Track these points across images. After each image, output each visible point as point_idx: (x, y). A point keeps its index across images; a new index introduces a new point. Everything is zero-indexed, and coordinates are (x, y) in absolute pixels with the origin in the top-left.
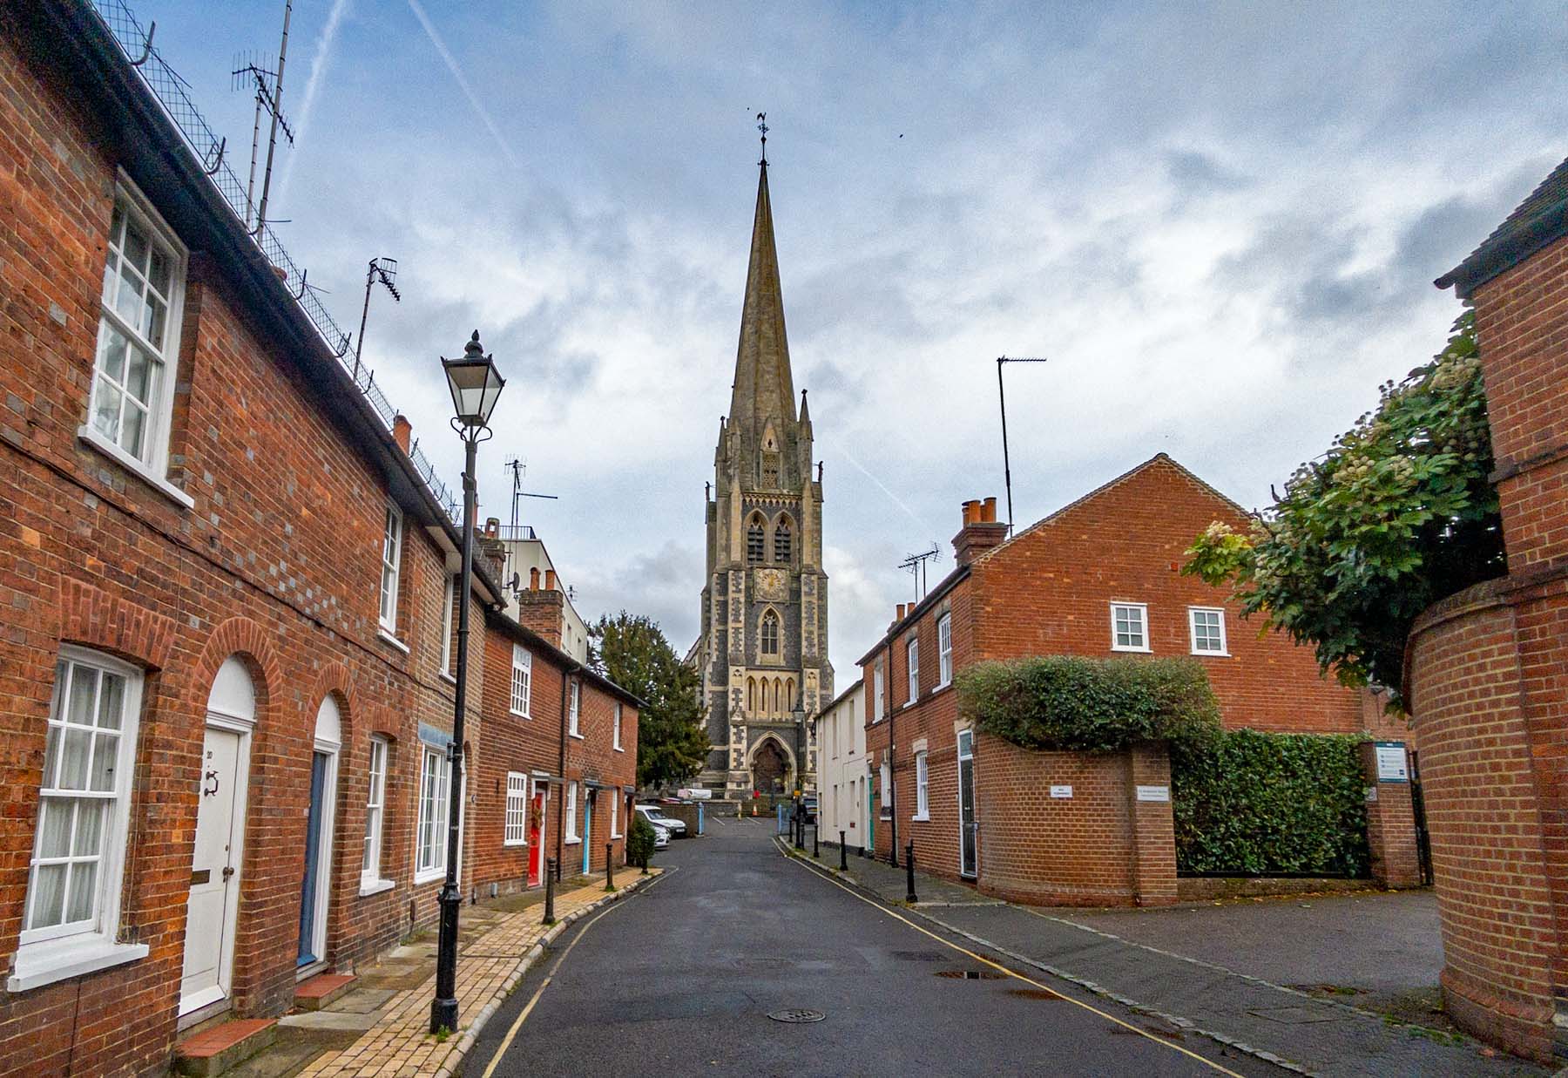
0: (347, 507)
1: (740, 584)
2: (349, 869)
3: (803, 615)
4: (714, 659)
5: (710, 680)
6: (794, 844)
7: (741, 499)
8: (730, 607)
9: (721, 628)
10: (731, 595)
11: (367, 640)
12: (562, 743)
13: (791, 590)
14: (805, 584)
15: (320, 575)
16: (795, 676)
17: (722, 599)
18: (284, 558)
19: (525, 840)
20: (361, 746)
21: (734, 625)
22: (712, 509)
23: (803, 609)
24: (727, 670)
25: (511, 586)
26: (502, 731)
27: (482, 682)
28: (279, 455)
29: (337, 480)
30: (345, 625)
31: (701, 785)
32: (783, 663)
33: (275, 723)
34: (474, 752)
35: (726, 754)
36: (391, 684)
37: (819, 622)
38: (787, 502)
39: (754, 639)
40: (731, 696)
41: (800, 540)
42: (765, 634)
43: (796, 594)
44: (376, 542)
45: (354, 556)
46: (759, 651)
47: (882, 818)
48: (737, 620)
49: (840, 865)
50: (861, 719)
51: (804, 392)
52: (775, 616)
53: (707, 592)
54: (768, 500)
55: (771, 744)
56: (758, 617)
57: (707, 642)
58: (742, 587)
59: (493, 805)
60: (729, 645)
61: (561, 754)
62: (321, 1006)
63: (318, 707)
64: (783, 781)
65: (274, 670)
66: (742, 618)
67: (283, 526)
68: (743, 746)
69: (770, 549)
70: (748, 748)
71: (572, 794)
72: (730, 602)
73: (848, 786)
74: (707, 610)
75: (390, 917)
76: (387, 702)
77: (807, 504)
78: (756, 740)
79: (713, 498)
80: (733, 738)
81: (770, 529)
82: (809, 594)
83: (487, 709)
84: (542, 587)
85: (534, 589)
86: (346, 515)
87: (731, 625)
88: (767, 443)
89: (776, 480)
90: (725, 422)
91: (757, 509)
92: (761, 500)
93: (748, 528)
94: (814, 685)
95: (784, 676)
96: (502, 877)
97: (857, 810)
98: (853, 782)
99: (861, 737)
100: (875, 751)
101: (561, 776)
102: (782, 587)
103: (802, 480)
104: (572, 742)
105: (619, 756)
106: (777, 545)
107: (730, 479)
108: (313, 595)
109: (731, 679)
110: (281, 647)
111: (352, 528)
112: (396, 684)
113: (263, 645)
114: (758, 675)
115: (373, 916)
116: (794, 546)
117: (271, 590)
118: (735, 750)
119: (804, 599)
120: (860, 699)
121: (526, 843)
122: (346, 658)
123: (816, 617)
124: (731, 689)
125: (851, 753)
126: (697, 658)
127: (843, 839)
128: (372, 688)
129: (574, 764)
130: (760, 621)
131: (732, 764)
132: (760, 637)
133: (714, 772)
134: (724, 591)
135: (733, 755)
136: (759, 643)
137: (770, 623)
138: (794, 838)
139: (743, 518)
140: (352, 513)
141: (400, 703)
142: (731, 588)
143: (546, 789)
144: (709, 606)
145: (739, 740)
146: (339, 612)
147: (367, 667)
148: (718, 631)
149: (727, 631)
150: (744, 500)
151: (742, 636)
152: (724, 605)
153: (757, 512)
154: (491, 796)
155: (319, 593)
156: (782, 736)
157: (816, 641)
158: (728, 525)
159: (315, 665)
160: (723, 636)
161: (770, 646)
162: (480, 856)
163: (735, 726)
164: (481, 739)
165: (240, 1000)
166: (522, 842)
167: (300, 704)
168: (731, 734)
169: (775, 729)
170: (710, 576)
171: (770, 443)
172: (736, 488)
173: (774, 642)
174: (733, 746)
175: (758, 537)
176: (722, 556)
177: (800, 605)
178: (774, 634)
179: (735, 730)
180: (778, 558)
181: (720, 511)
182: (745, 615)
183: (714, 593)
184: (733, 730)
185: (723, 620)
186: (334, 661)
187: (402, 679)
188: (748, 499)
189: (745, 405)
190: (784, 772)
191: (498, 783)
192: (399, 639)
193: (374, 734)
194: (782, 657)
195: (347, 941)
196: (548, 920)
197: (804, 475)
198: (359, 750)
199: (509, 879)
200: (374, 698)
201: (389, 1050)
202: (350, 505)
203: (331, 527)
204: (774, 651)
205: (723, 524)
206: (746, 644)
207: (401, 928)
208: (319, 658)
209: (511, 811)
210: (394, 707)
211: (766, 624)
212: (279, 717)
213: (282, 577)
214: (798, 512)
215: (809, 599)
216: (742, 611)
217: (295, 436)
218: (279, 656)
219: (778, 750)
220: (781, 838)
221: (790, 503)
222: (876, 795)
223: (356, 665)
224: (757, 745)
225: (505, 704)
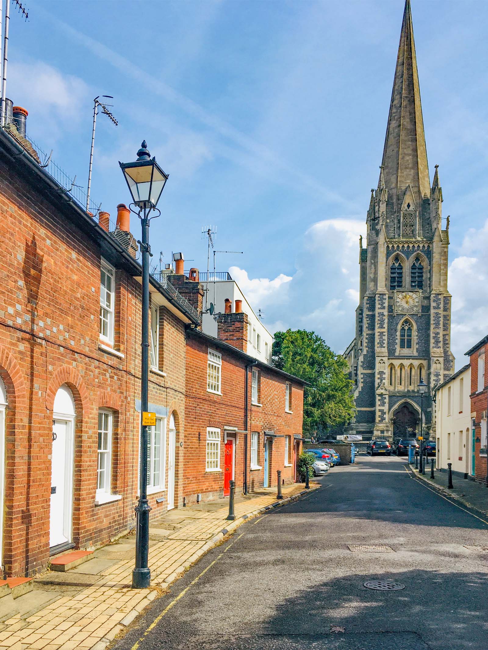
0: (67, 267)
1: (384, 303)
2: (85, 490)
3: (432, 322)
4: (365, 352)
5: (362, 366)
6: (418, 470)
7: (386, 246)
8: (377, 319)
9: (370, 332)
10: (377, 311)
11: (91, 351)
12: (246, 409)
13: (423, 306)
14: (434, 301)
15: (49, 312)
16: (425, 363)
17: (370, 313)
18: (18, 302)
19: (221, 468)
20: (90, 416)
21: (379, 330)
22: (363, 253)
23: (432, 318)
24: (374, 359)
25: (209, 311)
26: (200, 403)
27: (185, 373)
28: (8, 235)
29: (57, 250)
30: (72, 343)
31: (355, 432)
32: (415, 354)
33: (21, 405)
34: (180, 417)
35: (373, 413)
36: (112, 377)
37: (444, 326)
38: (421, 245)
39: (394, 339)
40: (377, 376)
41: (430, 271)
42: (402, 335)
43: (426, 309)
44: (93, 289)
45: (77, 299)
46: (398, 347)
47: (481, 455)
48: (382, 327)
49: (447, 484)
50: (468, 391)
51: (436, 167)
52: (410, 324)
53: (360, 311)
54: (406, 246)
55: (406, 406)
56: (397, 324)
57: (360, 342)
58: (386, 305)
59: (197, 448)
60: (376, 343)
61: (246, 416)
62: (66, 569)
63: (55, 394)
64: (415, 429)
65: (17, 373)
66: (386, 325)
67: (16, 282)
68: (386, 408)
69: (407, 279)
70: (389, 409)
71: (254, 441)
72: (377, 315)
73: (458, 434)
74: (360, 321)
75: (119, 516)
76: (109, 389)
77: (436, 247)
78: (395, 403)
79: (365, 246)
80: (378, 403)
81: (407, 266)
82: (437, 308)
83: (190, 389)
84: (234, 311)
85: (228, 312)
86: (67, 272)
87: (377, 330)
88: (406, 205)
89: (413, 231)
90: (374, 193)
91: (398, 252)
92: (401, 246)
93: (391, 264)
94: (439, 368)
95: (416, 363)
96: (204, 490)
97: (464, 450)
98: (461, 432)
99: (467, 402)
100: (477, 411)
101: (246, 430)
102: (417, 304)
103: (433, 230)
104: (253, 408)
105: (289, 416)
106: (413, 275)
107: (377, 233)
108: (45, 324)
109: (377, 365)
110: (21, 359)
111: (73, 281)
112: (116, 377)
113: (7, 357)
114: (397, 363)
115: (106, 516)
116: (426, 276)
117: (10, 323)
118: (380, 410)
119: (432, 311)
120: (467, 376)
121: (221, 470)
122: (74, 363)
123: (441, 323)
124: (377, 371)
125: (461, 412)
126: (353, 352)
127: (450, 468)
128: (97, 380)
129: (256, 422)
130: (399, 327)
131: (378, 419)
132: (398, 337)
133: (365, 424)
134: (372, 308)
135: (378, 414)
136: (398, 341)
137: (406, 328)
138: (419, 465)
139: (387, 259)
140: (71, 270)
141: (119, 388)
142: (377, 306)
143: (235, 437)
144: (362, 319)
145: (383, 404)
146: (67, 335)
147: (92, 368)
148: (367, 334)
149: (374, 334)
150: (388, 247)
151: (385, 338)
152: (372, 317)
153: (398, 254)
154: (195, 442)
155: (49, 323)
156: (415, 402)
157: (441, 339)
158: (375, 264)
159: (50, 368)
160: (372, 339)
161: (406, 343)
162: (188, 478)
163: (379, 395)
164: (186, 408)
165: (9, 567)
166: (219, 469)
167: (40, 392)
168: (377, 400)
169: (409, 397)
170: (362, 298)
171: (409, 206)
172: (381, 239)
173: (409, 341)
174: (378, 408)
175: (398, 271)
176: (371, 285)
177: (430, 315)
178: (410, 336)
179: (380, 398)
180: (413, 284)
181: (369, 255)
182: (388, 323)
183: (365, 310)
184: (378, 398)
185: (372, 327)
186: (65, 365)
187: (120, 374)
188: (390, 246)
189: (390, 179)
190: (416, 424)
191: (199, 435)
192: (116, 350)
193: (100, 408)
194: (415, 350)
195: (87, 532)
196: (231, 518)
197: (434, 226)
198: (89, 418)
199: (210, 491)
200: (99, 387)
201: (103, 598)
202: (70, 266)
203: (55, 280)
204: (409, 346)
205: (372, 263)
206: (388, 343)
207: (129, 522)
208: (53, 364)
209: (210, 451)
210: (115, 391)
211: (403, 329)
212: (24, 401)
213: (18, 314)
214: (429, 253)
215: (436, 311)
216: (386, 321)
217: (20, 222)
218: (20, 364)
219: (410, 409)
220: (411, 466)
221: (424, 246)
222: (477, 440)
223: (82, 367)
224: (396, 407)
225: (203, 386)
